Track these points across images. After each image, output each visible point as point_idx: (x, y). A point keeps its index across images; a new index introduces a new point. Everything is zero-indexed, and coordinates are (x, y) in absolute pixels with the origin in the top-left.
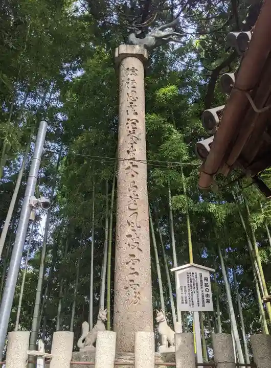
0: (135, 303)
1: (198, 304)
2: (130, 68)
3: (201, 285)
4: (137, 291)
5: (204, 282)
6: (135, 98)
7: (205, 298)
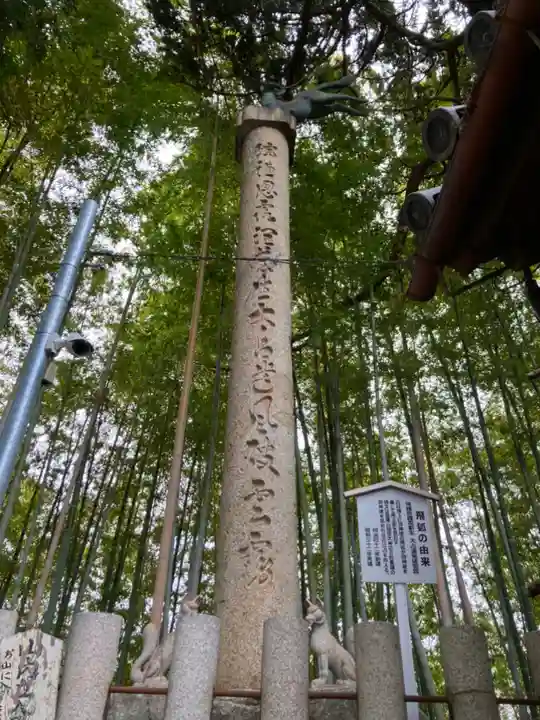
0: (261, 582)
1: (405, 567)
2: (264, 143)
3: (410, 528)
4: (266, 556)
5: (416, 521)
6: (272, 193)
7: (420, 556)
